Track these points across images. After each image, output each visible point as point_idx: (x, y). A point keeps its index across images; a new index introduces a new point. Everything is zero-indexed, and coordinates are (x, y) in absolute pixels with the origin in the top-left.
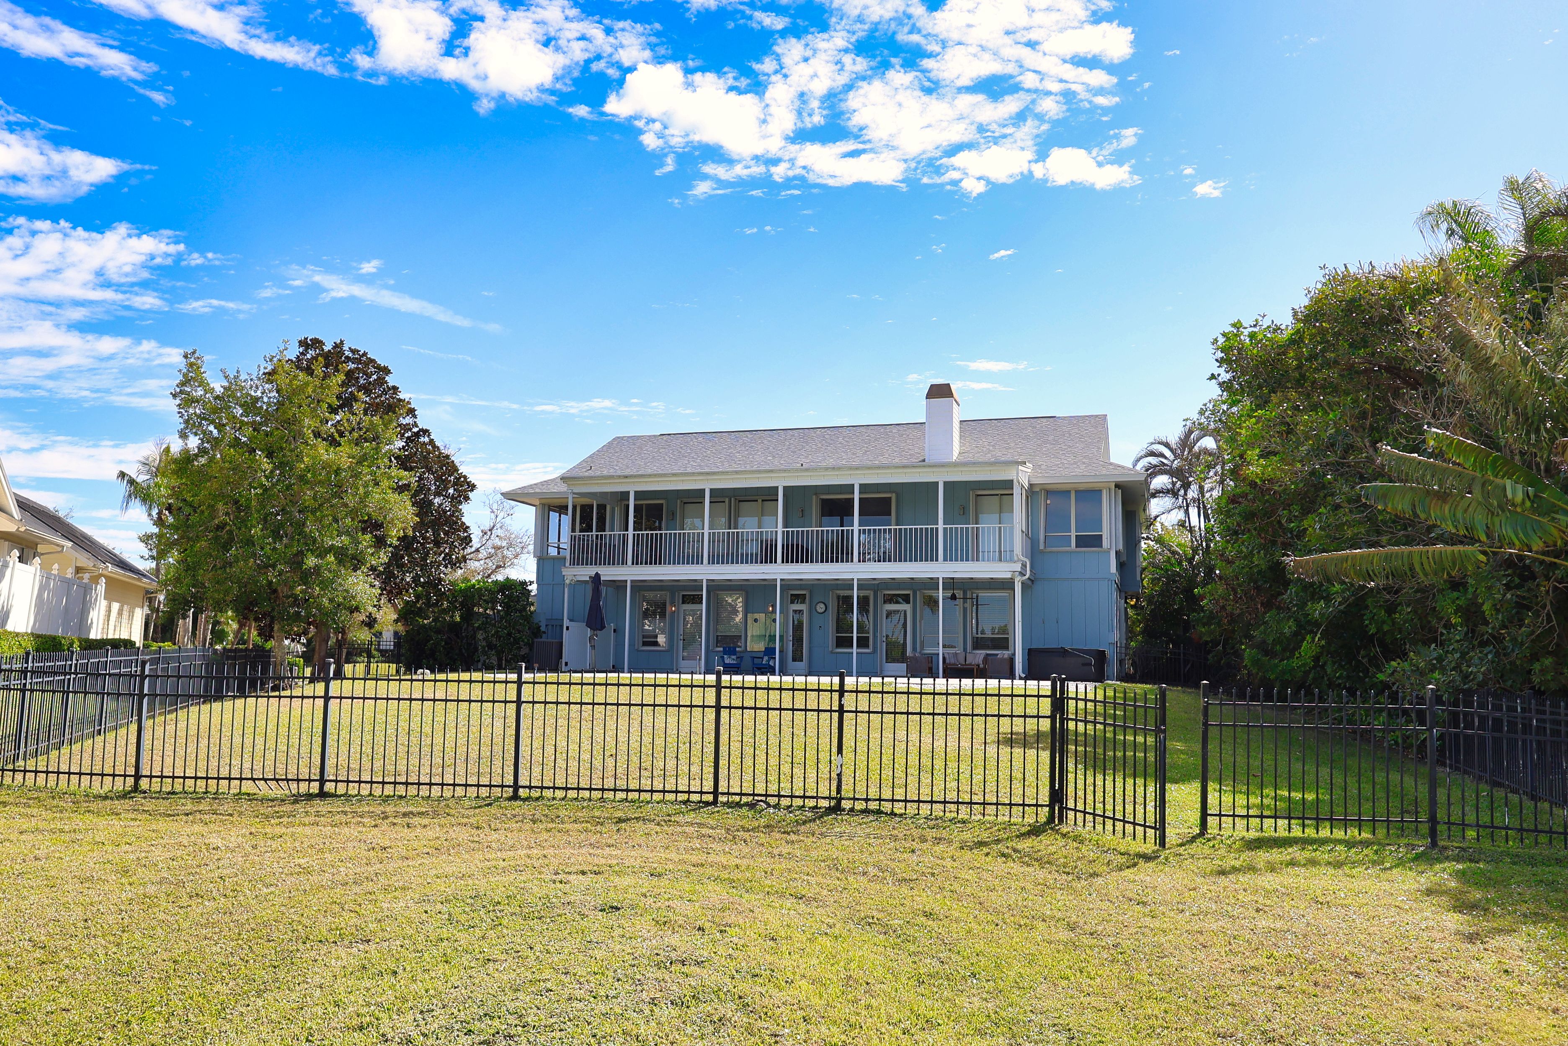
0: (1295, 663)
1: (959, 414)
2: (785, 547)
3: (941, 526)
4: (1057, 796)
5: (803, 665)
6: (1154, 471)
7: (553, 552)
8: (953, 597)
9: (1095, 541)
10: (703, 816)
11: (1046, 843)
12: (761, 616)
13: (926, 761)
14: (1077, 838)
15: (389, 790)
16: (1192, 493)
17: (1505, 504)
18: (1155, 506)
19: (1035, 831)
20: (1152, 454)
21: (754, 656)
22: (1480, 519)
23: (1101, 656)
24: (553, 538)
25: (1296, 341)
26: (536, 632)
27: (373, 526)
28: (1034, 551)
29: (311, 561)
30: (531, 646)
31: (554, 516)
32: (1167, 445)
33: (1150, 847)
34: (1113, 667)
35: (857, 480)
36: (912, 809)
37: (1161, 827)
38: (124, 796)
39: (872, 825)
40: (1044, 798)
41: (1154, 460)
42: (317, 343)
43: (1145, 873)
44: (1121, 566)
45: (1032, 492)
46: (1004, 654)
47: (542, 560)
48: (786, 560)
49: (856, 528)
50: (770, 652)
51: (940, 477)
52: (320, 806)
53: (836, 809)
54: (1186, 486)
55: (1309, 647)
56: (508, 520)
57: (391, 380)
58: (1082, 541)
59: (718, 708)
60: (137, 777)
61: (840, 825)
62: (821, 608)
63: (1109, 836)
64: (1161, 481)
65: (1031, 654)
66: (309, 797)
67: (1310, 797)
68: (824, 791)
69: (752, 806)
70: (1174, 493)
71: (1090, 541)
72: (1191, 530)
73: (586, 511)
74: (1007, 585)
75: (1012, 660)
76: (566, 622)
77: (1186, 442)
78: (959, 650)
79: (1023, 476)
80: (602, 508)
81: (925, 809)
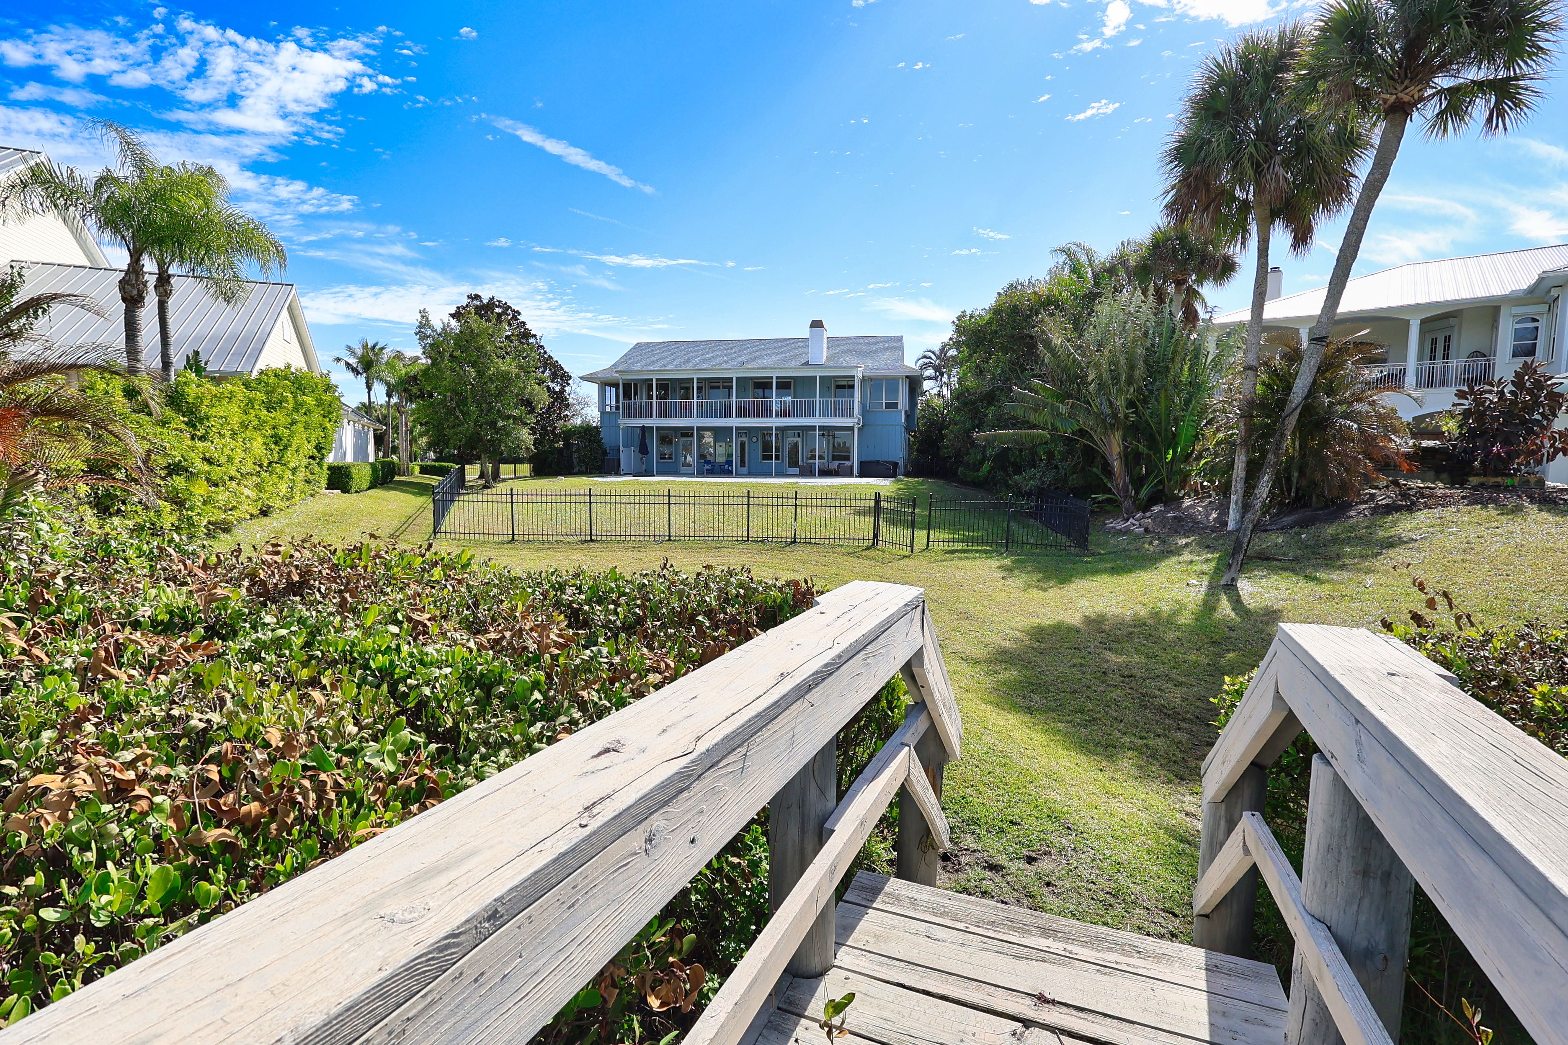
0: (980, 474)
1: (827, 335)
2: (738, 408)
3: (818, 399)
4: (876, 536)
5: (745, 470)
6: (924, 367)
7: (608, 409)
8: (823, 435)
9: (895, 405)
10: (745, 545)
11: (872, 553)
12: (723, 444)
13: (823, 523)
14: (883, 551)
15: (619, 538)
16: (945, 379)
17: (1059, 414)
18: (927, 385)
19: (868, 549)
20: (925, 357)
21: (721, 465)
22: (1050, 420)
23: (896, 465)
24: (608, 402)
25: (989, 323)
26: (605, 453)
27: (528, 404)
28: (864, 412)
29: (501, 423)
30: (603, 461)
31: (608, 388)
32: (933, 352)
33: (908, 553)
34: (901, 469)
35: (774, 375)
36: (822, 542)
37: (912, 546)
38: (509, 542)
39: (807, 548)
40: (871, 537)
41: (926, 361)
42: (477, 297)
43: (906, 562)
44: (907, 416)
45: (864, 380)
46: (848, 463)
47: (603, 413)
48: (738, 416)
49: (774, 399)
50: (729, 462)
51: (818, 374)
52: (592, 544)
53: (794, 542)
54: (942, 375)
55: (986, 467)
56: (578, 390)
57: (521, 318)
58: (888, 406)
59: (748, 505)
60: (513, 535)
61: (796, 548)
62: (754, 440)
63: (894, 549)
64: (930, 372)
65: (862, 464)
66: (586, 541)
67: (980, 534)
68: (789, 535)
69: (762, 541)
70: (936, 379)
71: (893, 406)
72: (943, 397)
73: (627, 386)
74: (851, 429)
75: (852, 467)
76: (621, 448)
77: (943, 350)
78: (825, 461)
79: (859, 373)
80: (635, 385)
81: (827, 541)
